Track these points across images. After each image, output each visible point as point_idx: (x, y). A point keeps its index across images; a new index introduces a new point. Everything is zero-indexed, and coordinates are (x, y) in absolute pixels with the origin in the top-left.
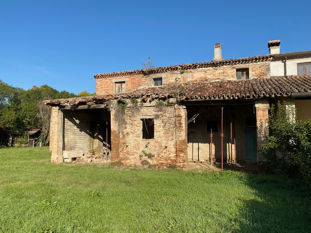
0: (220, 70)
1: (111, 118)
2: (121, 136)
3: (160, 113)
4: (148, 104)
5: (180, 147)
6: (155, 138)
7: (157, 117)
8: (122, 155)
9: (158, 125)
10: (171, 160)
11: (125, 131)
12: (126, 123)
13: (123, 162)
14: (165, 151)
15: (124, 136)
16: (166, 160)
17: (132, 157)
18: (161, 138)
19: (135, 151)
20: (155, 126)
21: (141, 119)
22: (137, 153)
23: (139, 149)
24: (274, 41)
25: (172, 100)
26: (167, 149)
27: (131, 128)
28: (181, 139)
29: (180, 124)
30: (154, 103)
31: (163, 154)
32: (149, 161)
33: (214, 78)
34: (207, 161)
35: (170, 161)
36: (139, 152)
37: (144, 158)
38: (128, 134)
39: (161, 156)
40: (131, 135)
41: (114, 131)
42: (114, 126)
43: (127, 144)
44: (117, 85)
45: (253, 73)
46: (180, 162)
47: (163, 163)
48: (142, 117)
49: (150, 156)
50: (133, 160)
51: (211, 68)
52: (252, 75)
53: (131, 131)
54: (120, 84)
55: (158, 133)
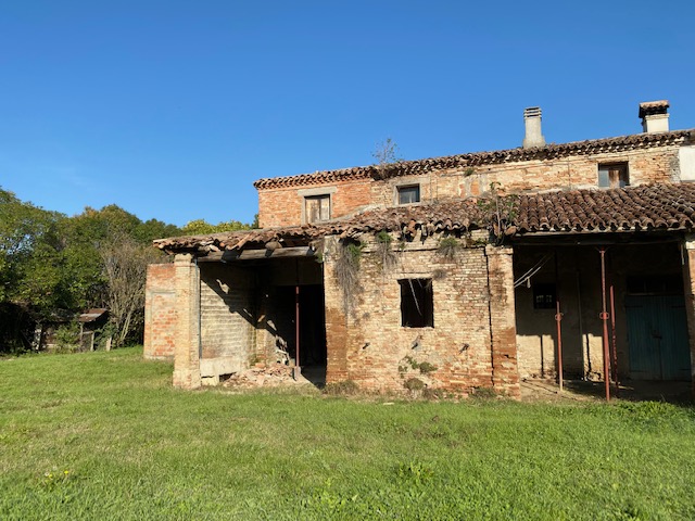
0: (560, 166)
1: (325, 278)
2: (351, 321)
3: (446, 266)
4: (416, 244)
5: (502, 346)
6: (436, 324)
7: (440, 275)
8: (355, 366)
9: (443, 293)
10: (479, 377)
11: (361, 310)
12: (362, 289)
13: (356, 382)
14: (463, 356)
15: (358, 321)
16: (468, 378)
17: (379, 371)
18: (453, 324)
19: (388, 356)
20: (435, 296)
21: (399, 281)
22: (392, 362)
23: (395, 350)
24: (654, 104)
25: (477, 235)
26: (470, 351)
27: (374, 303)
28: (503, 326)
29: (501, 290)
30: (431, 242)
31: (457, 364)
32: (424, 379)
33: (547, 184)
34: (535, 376)
35: (476, 380)
36: (398, 359)
37: (412, 372)
38: (367, 316)
39: (452, 368)
40: (375, 320)
41: (334, 311)
42: (332, 298)
43: (367, 341)
44: (310, 202)
45: (639, 172)
46: (502, 381)
47: (460, 385)
48: (402, 277)
49: (425, 368)
50: (384, 377)
51: (538, 162)
52: (636, 178)
53: (376, 309)
54: (316, 201)
55: (445, 314)
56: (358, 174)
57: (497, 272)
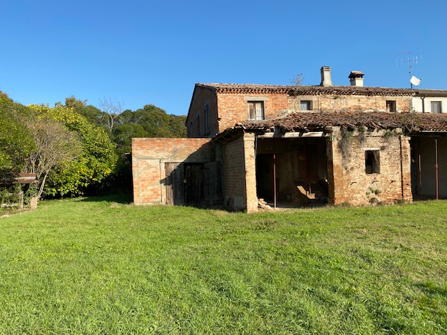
1: (333, 149)
2: (345, 172)
3: (385, 144)
6: (381, 172)
7: (383, 148)
8: (347, 194)
9: (384, 157)
10: (397, 194)
11: (349, 165)
12: (350, 156)
13: (349, 202)
14: (391, 186)
17: (358, 195)
18: (387, 172)
20: (381, 159)
21: (365, 152)
22: (363, 191)
23: (364, 185)
25: (398, 130)
26: (393, 184)
27: (355, 162)
28: (407, 172)
29: (406, 156)
30: (381, 133)
31: (389, 190)
33: (368, 107)
35: (396, 196)
36: (366, 189)
37: (373, 195)
38: (352, 169)
39: (387, 192)
41: (337, 166)
42: (337, 159)
43: (352, 181)
47: (390, 199)
48: (367, 149)
49: (377, 192)
50: (360, 199)
51: (364, 96)
52: (399, 108)
53: (356, 165)
54: (252, 104)
55: (385, 166)
56: (281, 91)
57: (405, 148)
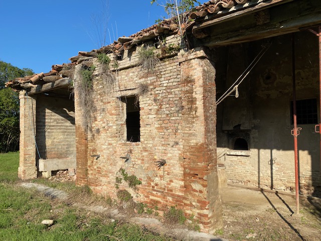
2: (89, 136)
3: (150, 80)
4: (125, 62)
5: (192, 165)
6: (142, 139)
7: (144, 89)
8: (92, 174)
12: (95, 110)
14: (161, 173)
15: (93, 135)
19: (110, 167)
20: (141, 112)
22: (113, 173)
26: (166, 167)
27: (103, 119)
28: (193, 142)
29: (192, 101)
30: (135, 58)
31: (157, 180)
32: (131, 191)
36: (116, 170)
38: (98, 131)
40: (103, 135)
41: (79, 126)
43: (98, 153)
49: (133, 182)
50: (106, 187)
55: (148, 128)
57: (189, 81)
